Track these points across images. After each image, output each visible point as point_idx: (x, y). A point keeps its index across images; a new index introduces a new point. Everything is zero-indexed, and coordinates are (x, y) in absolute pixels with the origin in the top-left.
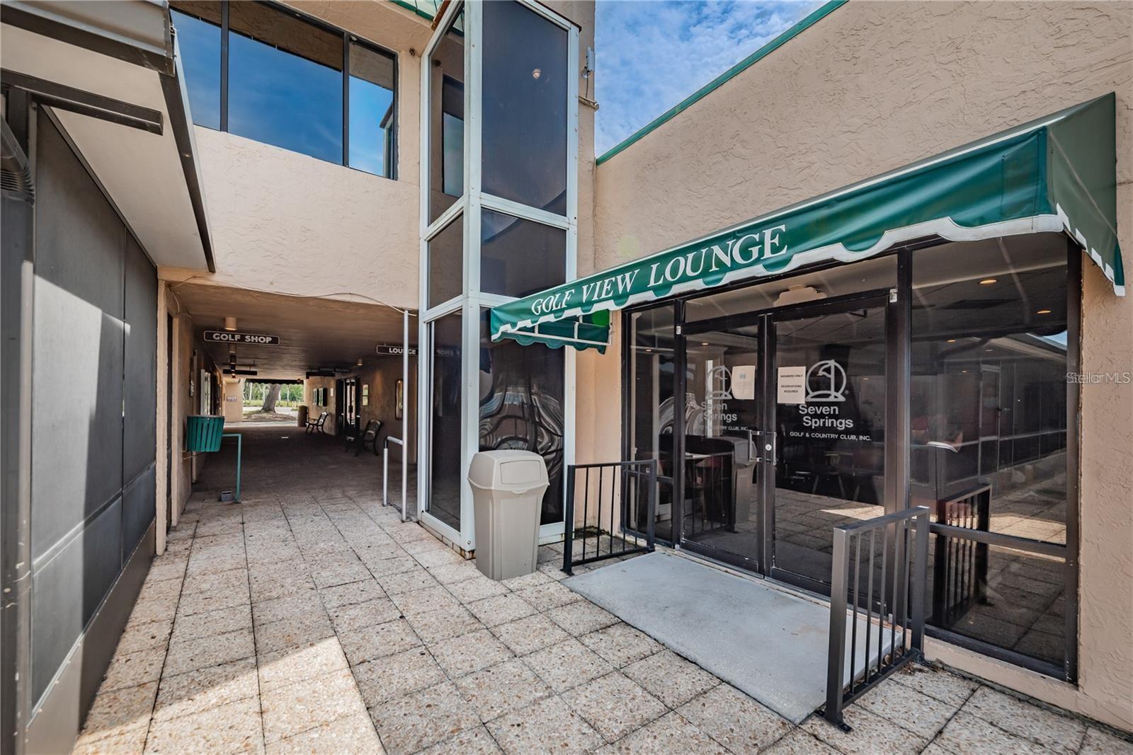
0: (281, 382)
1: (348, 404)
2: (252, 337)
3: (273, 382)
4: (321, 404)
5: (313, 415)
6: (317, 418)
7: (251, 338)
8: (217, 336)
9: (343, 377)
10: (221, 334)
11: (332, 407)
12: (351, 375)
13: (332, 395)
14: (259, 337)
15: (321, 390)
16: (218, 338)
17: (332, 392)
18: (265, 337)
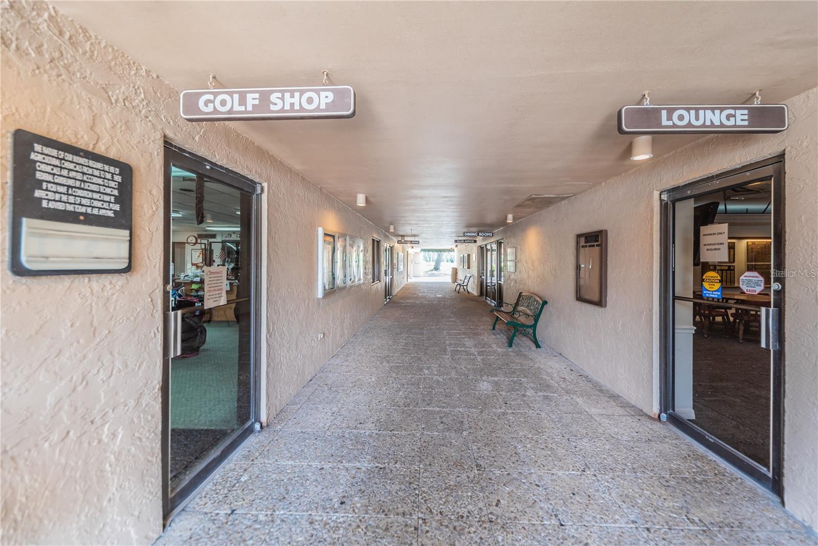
0: (444, 250)
1: (489, 269)
2: (287, 95)
3: (440, 251)
4: (466, 267)
5: (461, 276)
6: (463, 279)
7: (282, 99)
8: (207, 103)
9: (484, 243)
10: (216, 95)
11: (474, 270)
12: (493, 240)
13: (474, 260)
14: (302, 93)
15: (466, 255)
16: (211, 105)
17: (474, 258)
18: (318, 92)
